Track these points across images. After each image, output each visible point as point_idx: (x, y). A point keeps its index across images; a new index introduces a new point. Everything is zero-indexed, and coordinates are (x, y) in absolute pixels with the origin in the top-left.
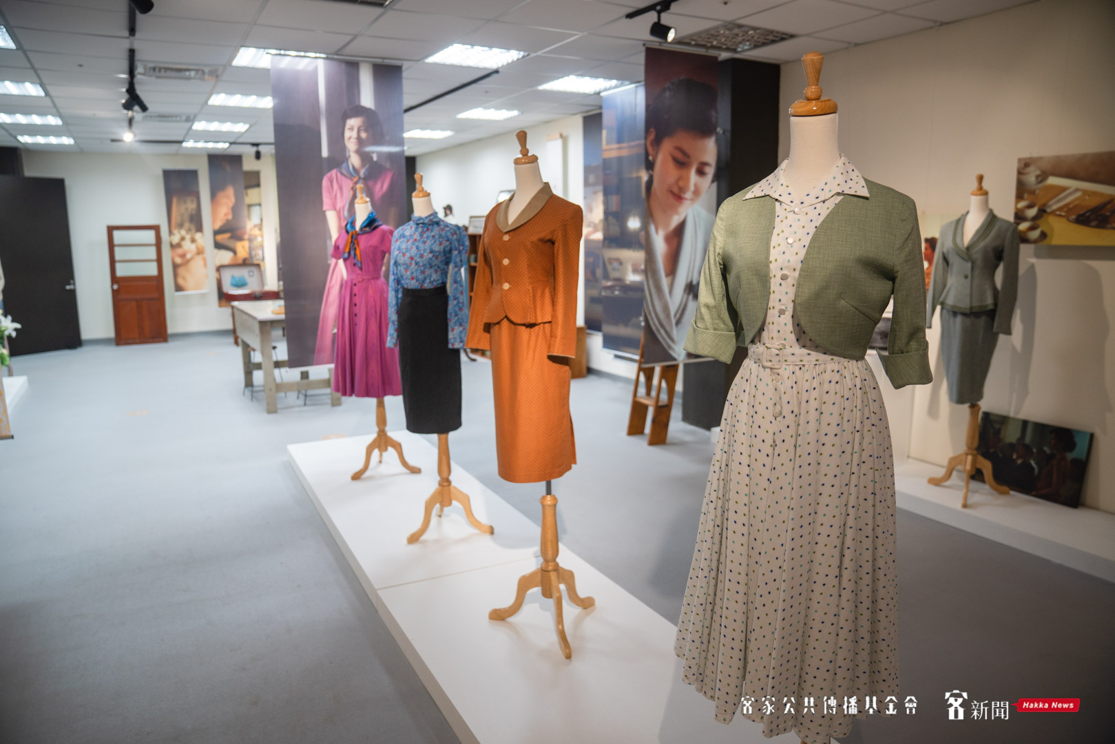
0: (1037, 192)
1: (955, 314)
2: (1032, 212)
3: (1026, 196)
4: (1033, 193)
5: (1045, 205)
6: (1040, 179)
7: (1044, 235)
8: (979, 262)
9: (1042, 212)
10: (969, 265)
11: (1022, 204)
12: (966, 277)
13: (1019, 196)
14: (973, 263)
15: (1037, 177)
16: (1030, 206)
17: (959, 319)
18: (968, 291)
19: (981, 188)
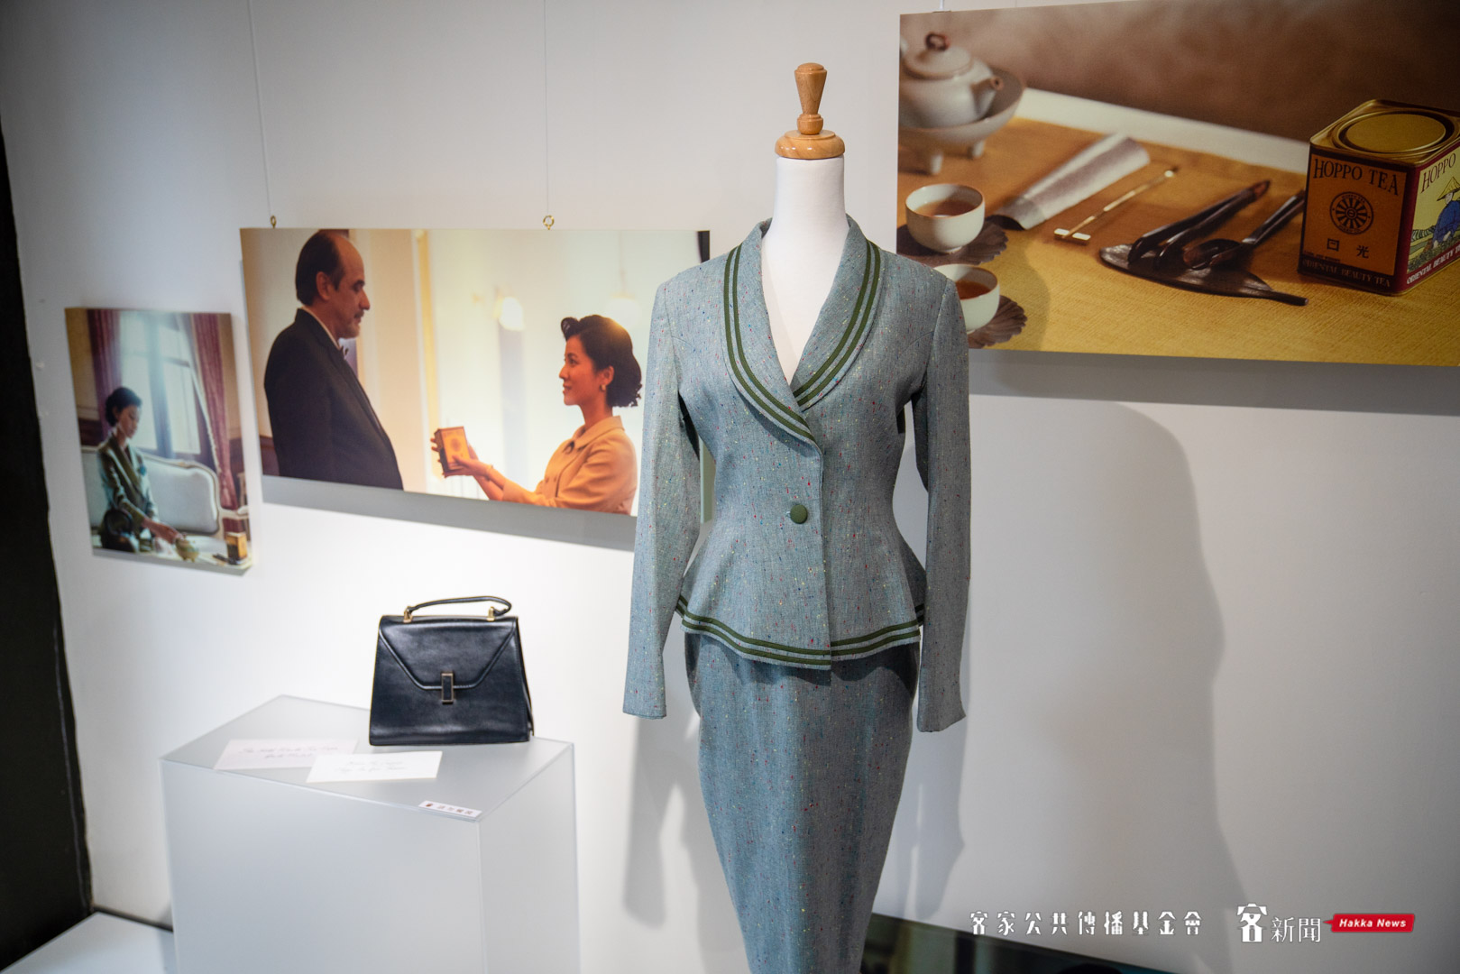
0: (979, 149)
1: (762, 672)
2: (963, 229)
3: (937, 164)
4: (963, 152)
5: (1009, 200)
6: (989, 97)
7: (1011, 315)
8: (848, 451)
9: (1002, 225)
10: (812, 464)
11: (924, 197)
12: (801, 516)
13: (913, 166)
14: (827, 453)
15: (978, 90)
16: (955, 206)
17: (782, 691)
18: (812, 576)
19: (816, 128)
